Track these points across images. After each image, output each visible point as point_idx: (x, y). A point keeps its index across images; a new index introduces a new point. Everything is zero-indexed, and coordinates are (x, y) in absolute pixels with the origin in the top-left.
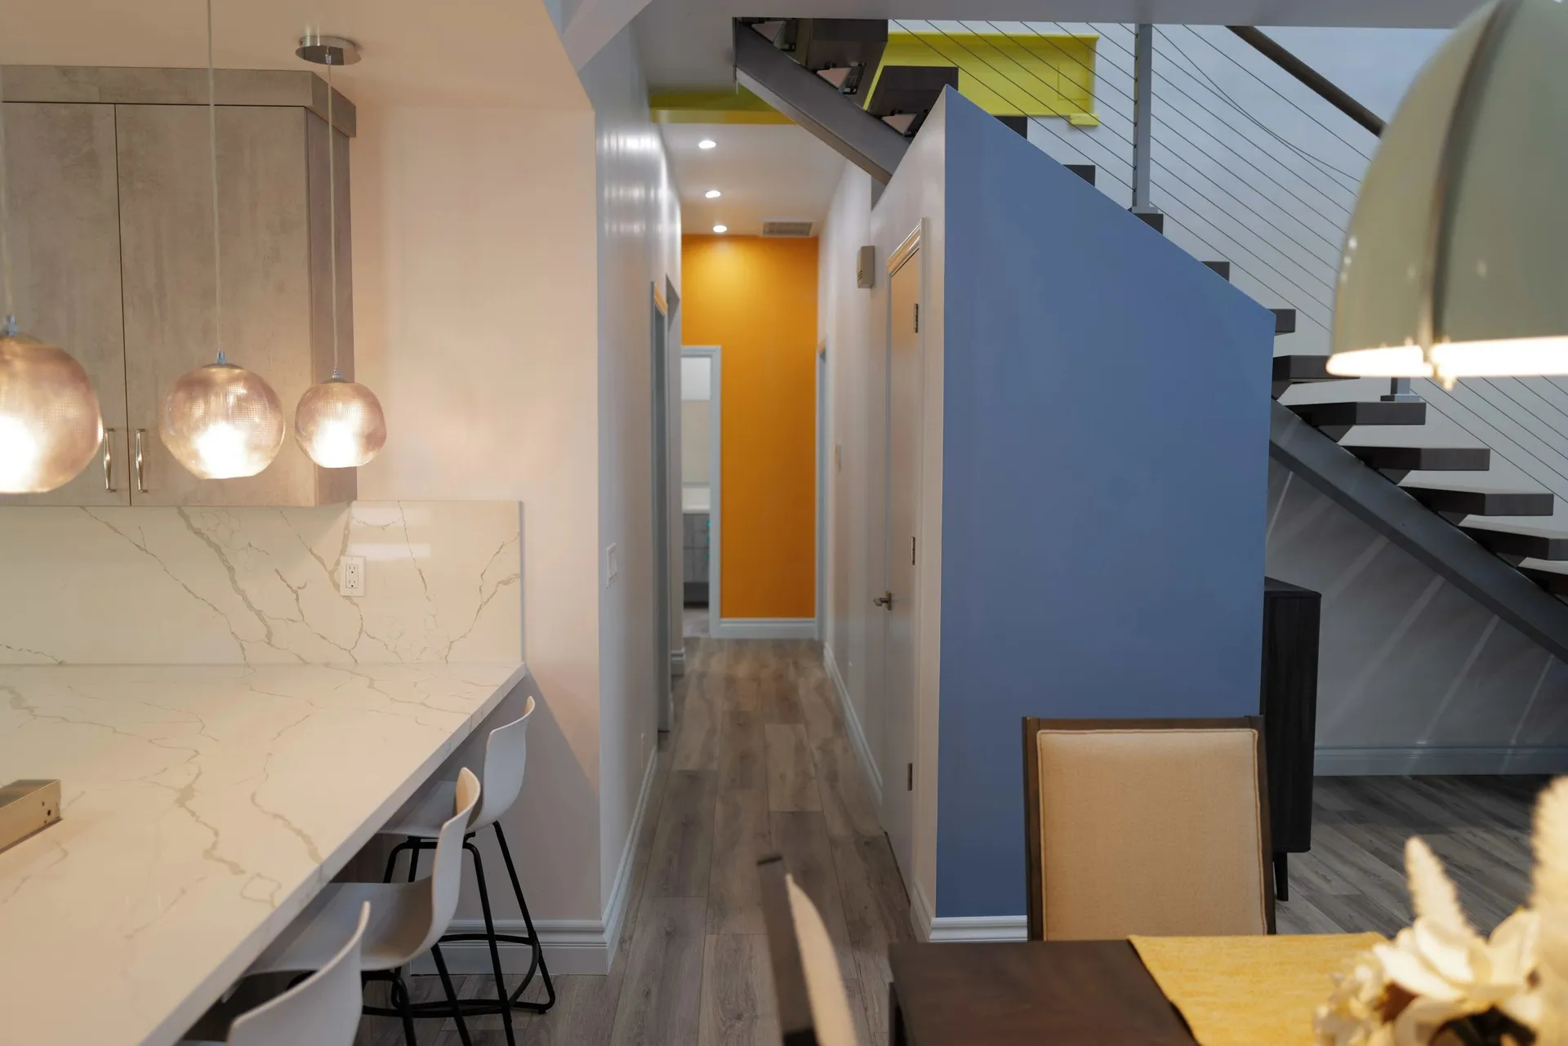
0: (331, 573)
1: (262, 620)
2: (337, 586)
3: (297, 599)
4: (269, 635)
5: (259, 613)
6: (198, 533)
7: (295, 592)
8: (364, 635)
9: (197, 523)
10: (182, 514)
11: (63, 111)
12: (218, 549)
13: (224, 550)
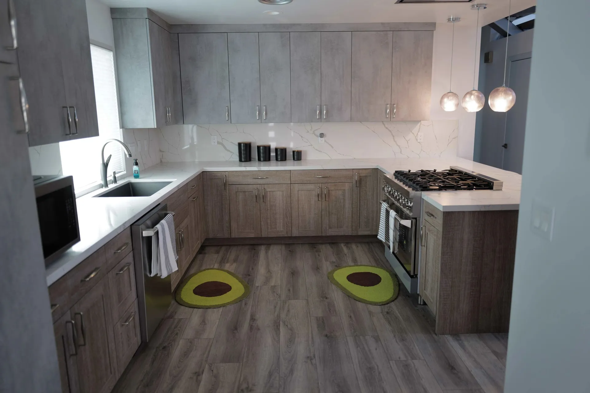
0: (416, 137)
1: (400, 148)
2: (417, 140)
3: (408, 143)
4: (401, 151)
5: (399, 146)
6: (387, 128)
7: (407, 141)
8: (422, 151)
9: (386, 126)
10: (383, 124)
11: (382, 33)
12: (391, 132)
13: (392, 132)
